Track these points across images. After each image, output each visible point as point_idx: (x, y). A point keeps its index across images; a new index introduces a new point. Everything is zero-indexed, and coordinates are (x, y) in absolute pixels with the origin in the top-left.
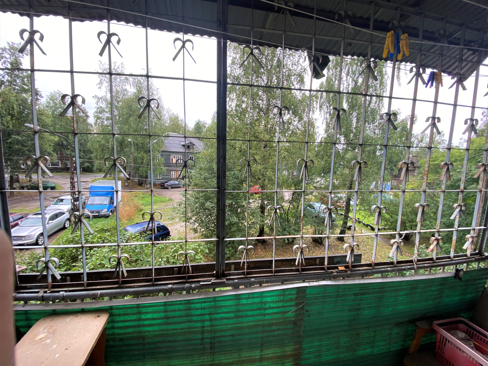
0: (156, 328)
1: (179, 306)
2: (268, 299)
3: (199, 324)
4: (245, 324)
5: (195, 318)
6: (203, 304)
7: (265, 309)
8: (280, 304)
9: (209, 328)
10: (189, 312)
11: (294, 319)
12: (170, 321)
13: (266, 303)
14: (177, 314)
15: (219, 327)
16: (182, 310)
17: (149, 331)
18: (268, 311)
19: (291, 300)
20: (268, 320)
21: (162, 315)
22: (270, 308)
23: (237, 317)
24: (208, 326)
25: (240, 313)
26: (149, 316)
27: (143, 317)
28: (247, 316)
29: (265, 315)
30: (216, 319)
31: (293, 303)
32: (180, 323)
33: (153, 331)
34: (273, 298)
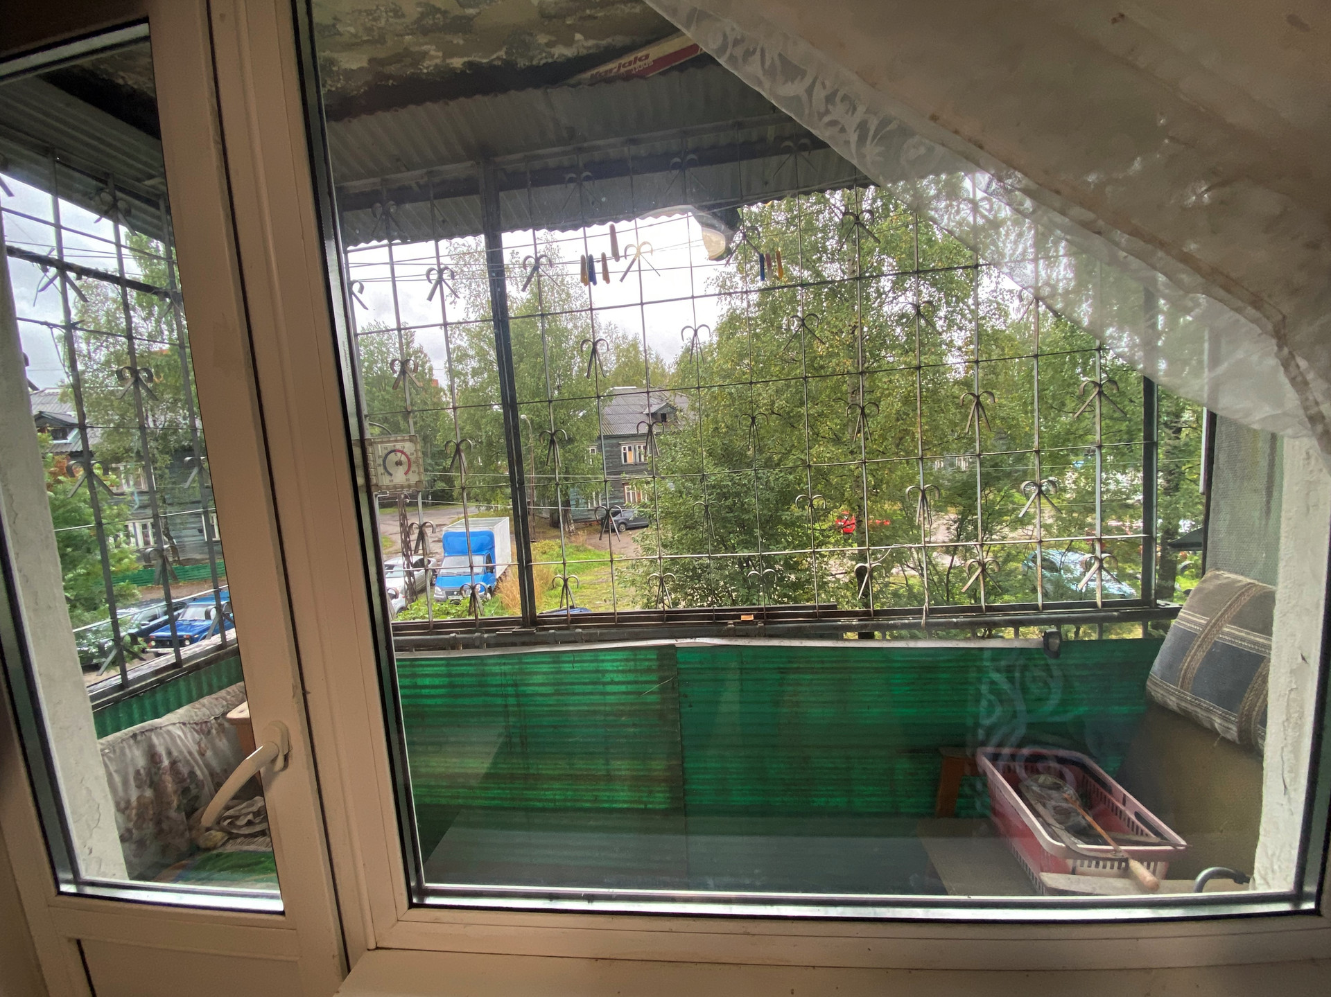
0: (439, 701)
1: (469, 668)
2: (608, 666)
3: (499, 701)
4: (571, 708)
5: (493, 690)
6: (503, 667)
7: (605, 684)
8: (631, 677)
9: (516, 709)
10: (483, 679)
11: (658, 707)
12: (458, 691)
13: (605, 672)
14: (466, 680)
15: (532, 708)
16: (472, 675)
17: (429, 706)
18: (609, 688)
19: (648, 670)
20: (611, 705)
21: (445, 681)
22: (612, 683)
23: (557, 693)
24: (513, 705)
25: (563, 687)
26: (427, 681)
27: (420, 682)
28: (574, 694)
29: (605, 694)
30: (526, 695)
31: (653, 677)
32: (471, 696)
33: (436, 706)
34: (615, 664)
